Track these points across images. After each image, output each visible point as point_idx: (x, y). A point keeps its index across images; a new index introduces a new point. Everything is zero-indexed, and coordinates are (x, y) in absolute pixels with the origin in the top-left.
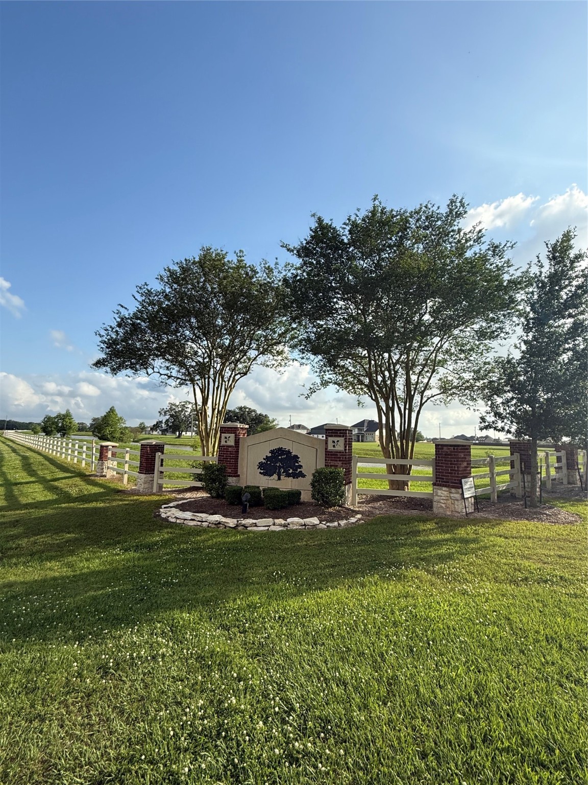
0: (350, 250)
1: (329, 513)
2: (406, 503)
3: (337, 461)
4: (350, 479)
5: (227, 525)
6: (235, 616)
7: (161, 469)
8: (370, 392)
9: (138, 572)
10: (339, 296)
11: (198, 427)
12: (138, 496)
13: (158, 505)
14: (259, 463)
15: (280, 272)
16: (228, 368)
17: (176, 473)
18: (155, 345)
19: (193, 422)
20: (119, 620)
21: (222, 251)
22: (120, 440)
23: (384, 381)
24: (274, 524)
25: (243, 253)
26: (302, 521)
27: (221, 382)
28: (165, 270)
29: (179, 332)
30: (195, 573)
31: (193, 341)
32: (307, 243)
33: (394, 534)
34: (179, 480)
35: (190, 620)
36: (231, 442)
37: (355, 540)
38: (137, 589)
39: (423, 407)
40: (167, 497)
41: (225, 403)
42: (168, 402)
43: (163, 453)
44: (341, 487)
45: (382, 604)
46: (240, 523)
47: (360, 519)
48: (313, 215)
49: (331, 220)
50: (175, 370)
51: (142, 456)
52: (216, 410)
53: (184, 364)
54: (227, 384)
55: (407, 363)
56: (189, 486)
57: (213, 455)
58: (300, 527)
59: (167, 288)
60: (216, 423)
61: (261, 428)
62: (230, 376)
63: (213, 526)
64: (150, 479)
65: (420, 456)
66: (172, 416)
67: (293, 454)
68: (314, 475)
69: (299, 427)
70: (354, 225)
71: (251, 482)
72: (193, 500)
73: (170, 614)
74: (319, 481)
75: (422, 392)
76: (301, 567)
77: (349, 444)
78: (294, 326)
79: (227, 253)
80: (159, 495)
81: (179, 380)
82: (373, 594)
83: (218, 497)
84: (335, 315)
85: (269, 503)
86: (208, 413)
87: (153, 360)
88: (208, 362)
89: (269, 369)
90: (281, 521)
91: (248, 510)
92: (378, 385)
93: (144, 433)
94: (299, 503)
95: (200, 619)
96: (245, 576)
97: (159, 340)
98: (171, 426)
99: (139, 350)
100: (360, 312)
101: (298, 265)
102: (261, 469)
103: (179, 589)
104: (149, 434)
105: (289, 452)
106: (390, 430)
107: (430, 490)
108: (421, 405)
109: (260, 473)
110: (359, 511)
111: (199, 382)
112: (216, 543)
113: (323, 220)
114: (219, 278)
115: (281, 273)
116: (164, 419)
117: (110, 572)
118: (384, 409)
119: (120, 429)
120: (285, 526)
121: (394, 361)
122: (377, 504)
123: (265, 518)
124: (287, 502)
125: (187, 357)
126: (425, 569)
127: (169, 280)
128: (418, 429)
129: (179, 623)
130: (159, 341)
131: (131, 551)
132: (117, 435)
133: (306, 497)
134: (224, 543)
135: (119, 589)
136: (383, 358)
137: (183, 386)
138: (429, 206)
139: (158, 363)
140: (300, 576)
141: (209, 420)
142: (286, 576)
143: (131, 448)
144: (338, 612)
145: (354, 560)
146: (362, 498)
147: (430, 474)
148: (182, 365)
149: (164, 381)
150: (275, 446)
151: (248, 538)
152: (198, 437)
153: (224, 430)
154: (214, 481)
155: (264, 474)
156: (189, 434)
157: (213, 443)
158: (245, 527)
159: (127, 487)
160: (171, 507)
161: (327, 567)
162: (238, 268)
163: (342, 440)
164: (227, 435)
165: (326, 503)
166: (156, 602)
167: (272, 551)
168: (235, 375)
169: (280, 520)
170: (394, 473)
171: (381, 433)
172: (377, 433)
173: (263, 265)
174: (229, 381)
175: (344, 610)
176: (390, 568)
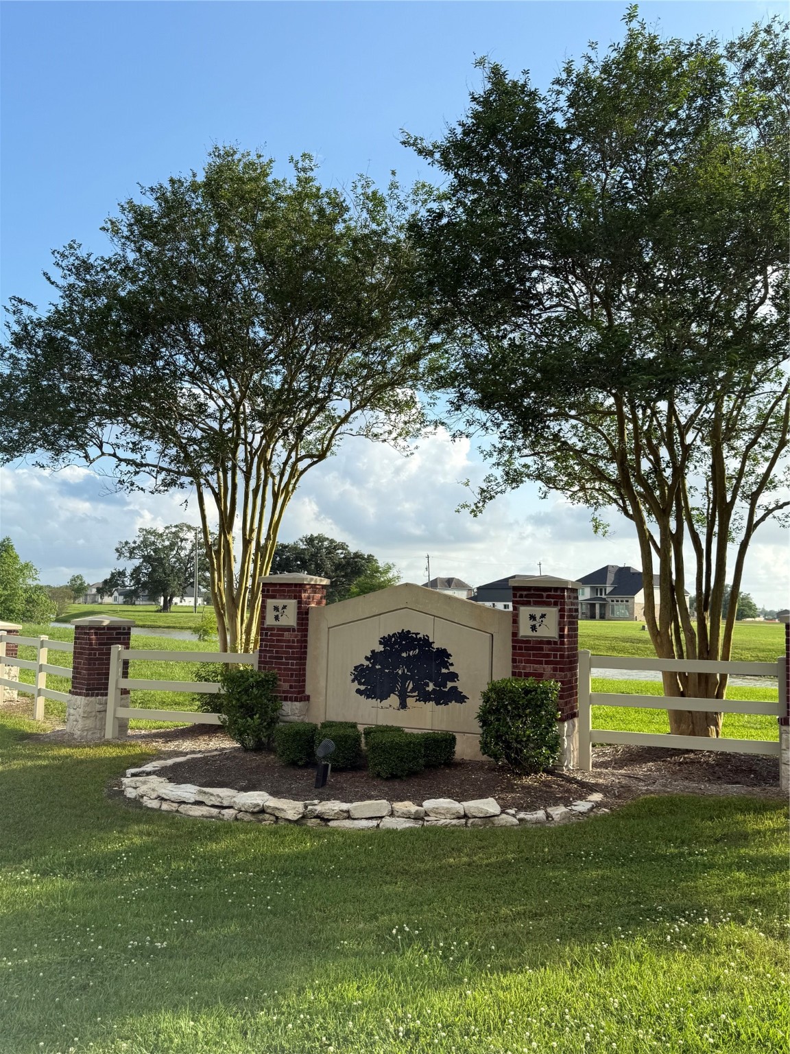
0: (574, 146)
1: (523, 787)
2: (712, 766)
3: (540, 663)
4: (573, 708)
5: (280, 815)
6: (302, 1027)
7: (124, 684)
8: (622, 498)
9: (74, 923)
10: (546, 263)
11: (210, 583)
12: (70, 746)
13: (118, 768)
14: (356, 668)
15: (401, 207)
16: (281, 442)
17: (159, 694)
18: (103, 390)
19: (198, 574)
20: (33, 1031)
21: (259, 156)
22: (26, 617)
23: (657, 469)
24: (392, 814)
25: (311, 160)
26: (459, 807)
27: (263, 477)
28: (123, 209)
29: (162, 358)
30: (206, 929)
31: (194, 379)
32: (465, 133)
33: (683, 842)
34: (167, 710)
35: (196, 1034)
36: (289, 618)
37: (588, 854)
38: (72, 962)
39: (754, 535)
40: (138, 750)
41: (274, 527)
42: (138, 527)
43: (127, 645)
44: (551, 725)
45: (655, 1004)
46: (311, 811)
47: (598, 805)
48: (481, 63)
49: (526, 72)
50: (152, 451)
51: (77, 655)
52: (253, 544)
53: (175, 434)
54: (277, 481)
55: (715, 424)
56: (189, 724)
57: (246, 651)
58: (455, 822)
59: (128, 250)
60: (254, 576)
61: (358, 586)
62: (285, 464)
63: (248, 817)
64: (98, 707)
65: (747, 655)
66: (147, 559)
67: (435, 646)
68: (486, 697)
69: (449, 582)
70: (583, 83)
71: (338, 713)
72: (199, 755)
73: (149, 1020)
74: (498, 710)
75: (754, 498)
76: (459, 916)
77: (571, 623)
78: (436, 339)
79: (271, 161)
80: (118, 746)
81: (164, 473)
82: (633, 982)
83: (259, 748)
84: (535, 312)
85: (380, 764)
86: (233, 553)
87: (100, 425)
88: (230, 430)
89: (378, 444)
90: (408, 806)
91: (331, 779)
92: (641, 480)
93: (81, 600)
94: (450, 763)
95: (219, 1034)
96: (323, 936)
97: (114, 379)
98: (145, 583)
99: (65, 400)
100: (597, 299)
101: (444, 188)
102: (360, 684)
103: (170, 963)
104: (94, 602)
105: (426, 642)
106: (673, 589)
107: (771, 735)
108: (751, 527)
109: (358, 691)
110: (597, 784)
111: (213, 480)
112: (255, 858)
113: (504, 74)
114: (254, 224)
115: (405, 209)
116: (129, 565)
117: (8, 924)
118: (657, 539)
119: (26, 591)
120: (417, 817)
121: (683, 421)
122: (642, 770)
123: (370, 798)
124: (421, 761)
125: (182, 418)
126: (759, 925)
127: (132, 232)
128: (744, 589)
129: (172, 1042)
130: (113, 381)
131: (55, 875)
132: (19, 606)
133: (467, 748)
134: (275, 858)
135: (30, 963)
136: (654, 413)
137: (173, 489)
138: (777, 28)
139: (112, 432)
140: (454, 938)
141: (236, 568)
142: (423, 938)
143: (52, 636)
144: (547, 1024)
145: (588, 900)
146: (605, 754)
147: (772, 697)
148: (168, 435)
149: (125, 478)
150: (392, 626)
151: (331, 845)
152: (212, 608)
153: (271, 590)
154: (249, 711)
155: (368, 694)
156: (189, 601)
157: (246, 621)
158: (322, 819)
159: (44, 726)
160: (148, 774)
161: (519, 916)
162: (299, 197)
163: (552, 613)
164: (280, 602)
165: (516, 763)
166: (116, 993)
167: (388, 879)
168: (298, 460)
169: (407, 803)
170: (682, 695)
171: (649, 597)
172: (640, 597)
173: (359, 191)
174: (282, 474)
175: (562, 1018)
176: (674, 920)
